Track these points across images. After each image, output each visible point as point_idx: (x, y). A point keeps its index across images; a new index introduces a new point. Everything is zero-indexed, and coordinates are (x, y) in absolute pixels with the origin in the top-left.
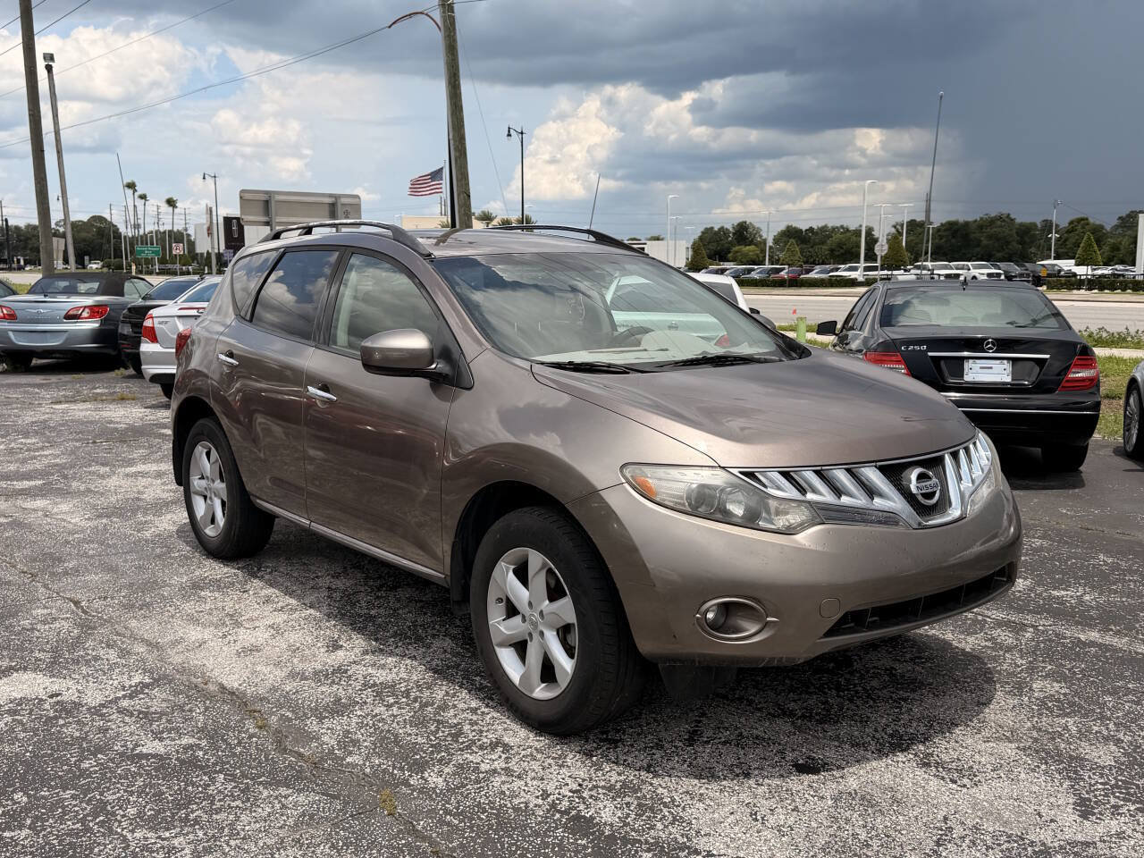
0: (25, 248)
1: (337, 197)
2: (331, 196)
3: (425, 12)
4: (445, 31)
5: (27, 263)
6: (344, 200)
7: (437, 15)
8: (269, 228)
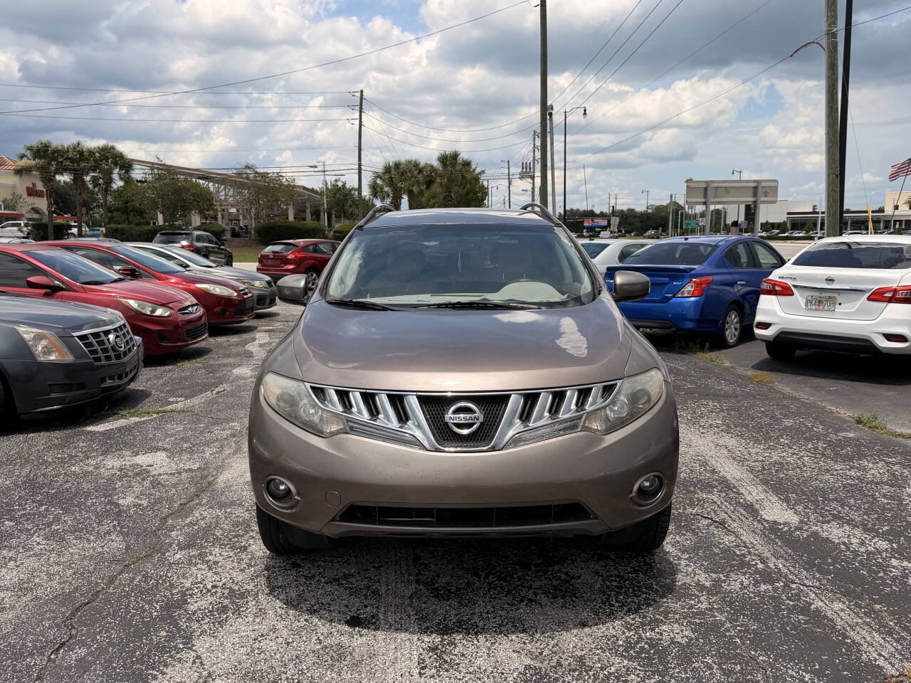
0: (625, 223)
1: (758, 182)
2: (755, 181)
3: (816, 41)
4: (828, 52)
5: (626, 232)
6: (763, 184)
7: (824, 42)
8: (704, 206)
